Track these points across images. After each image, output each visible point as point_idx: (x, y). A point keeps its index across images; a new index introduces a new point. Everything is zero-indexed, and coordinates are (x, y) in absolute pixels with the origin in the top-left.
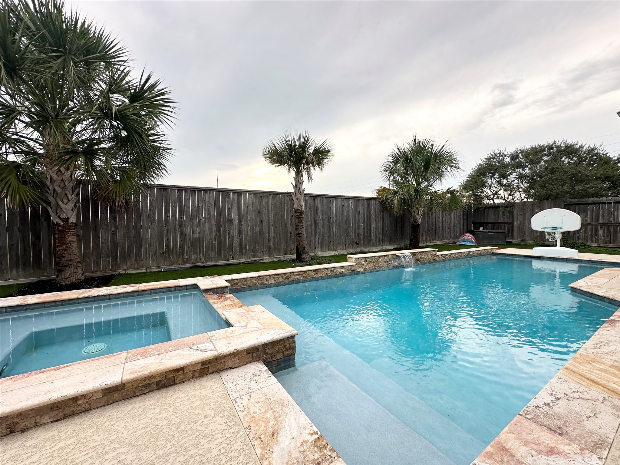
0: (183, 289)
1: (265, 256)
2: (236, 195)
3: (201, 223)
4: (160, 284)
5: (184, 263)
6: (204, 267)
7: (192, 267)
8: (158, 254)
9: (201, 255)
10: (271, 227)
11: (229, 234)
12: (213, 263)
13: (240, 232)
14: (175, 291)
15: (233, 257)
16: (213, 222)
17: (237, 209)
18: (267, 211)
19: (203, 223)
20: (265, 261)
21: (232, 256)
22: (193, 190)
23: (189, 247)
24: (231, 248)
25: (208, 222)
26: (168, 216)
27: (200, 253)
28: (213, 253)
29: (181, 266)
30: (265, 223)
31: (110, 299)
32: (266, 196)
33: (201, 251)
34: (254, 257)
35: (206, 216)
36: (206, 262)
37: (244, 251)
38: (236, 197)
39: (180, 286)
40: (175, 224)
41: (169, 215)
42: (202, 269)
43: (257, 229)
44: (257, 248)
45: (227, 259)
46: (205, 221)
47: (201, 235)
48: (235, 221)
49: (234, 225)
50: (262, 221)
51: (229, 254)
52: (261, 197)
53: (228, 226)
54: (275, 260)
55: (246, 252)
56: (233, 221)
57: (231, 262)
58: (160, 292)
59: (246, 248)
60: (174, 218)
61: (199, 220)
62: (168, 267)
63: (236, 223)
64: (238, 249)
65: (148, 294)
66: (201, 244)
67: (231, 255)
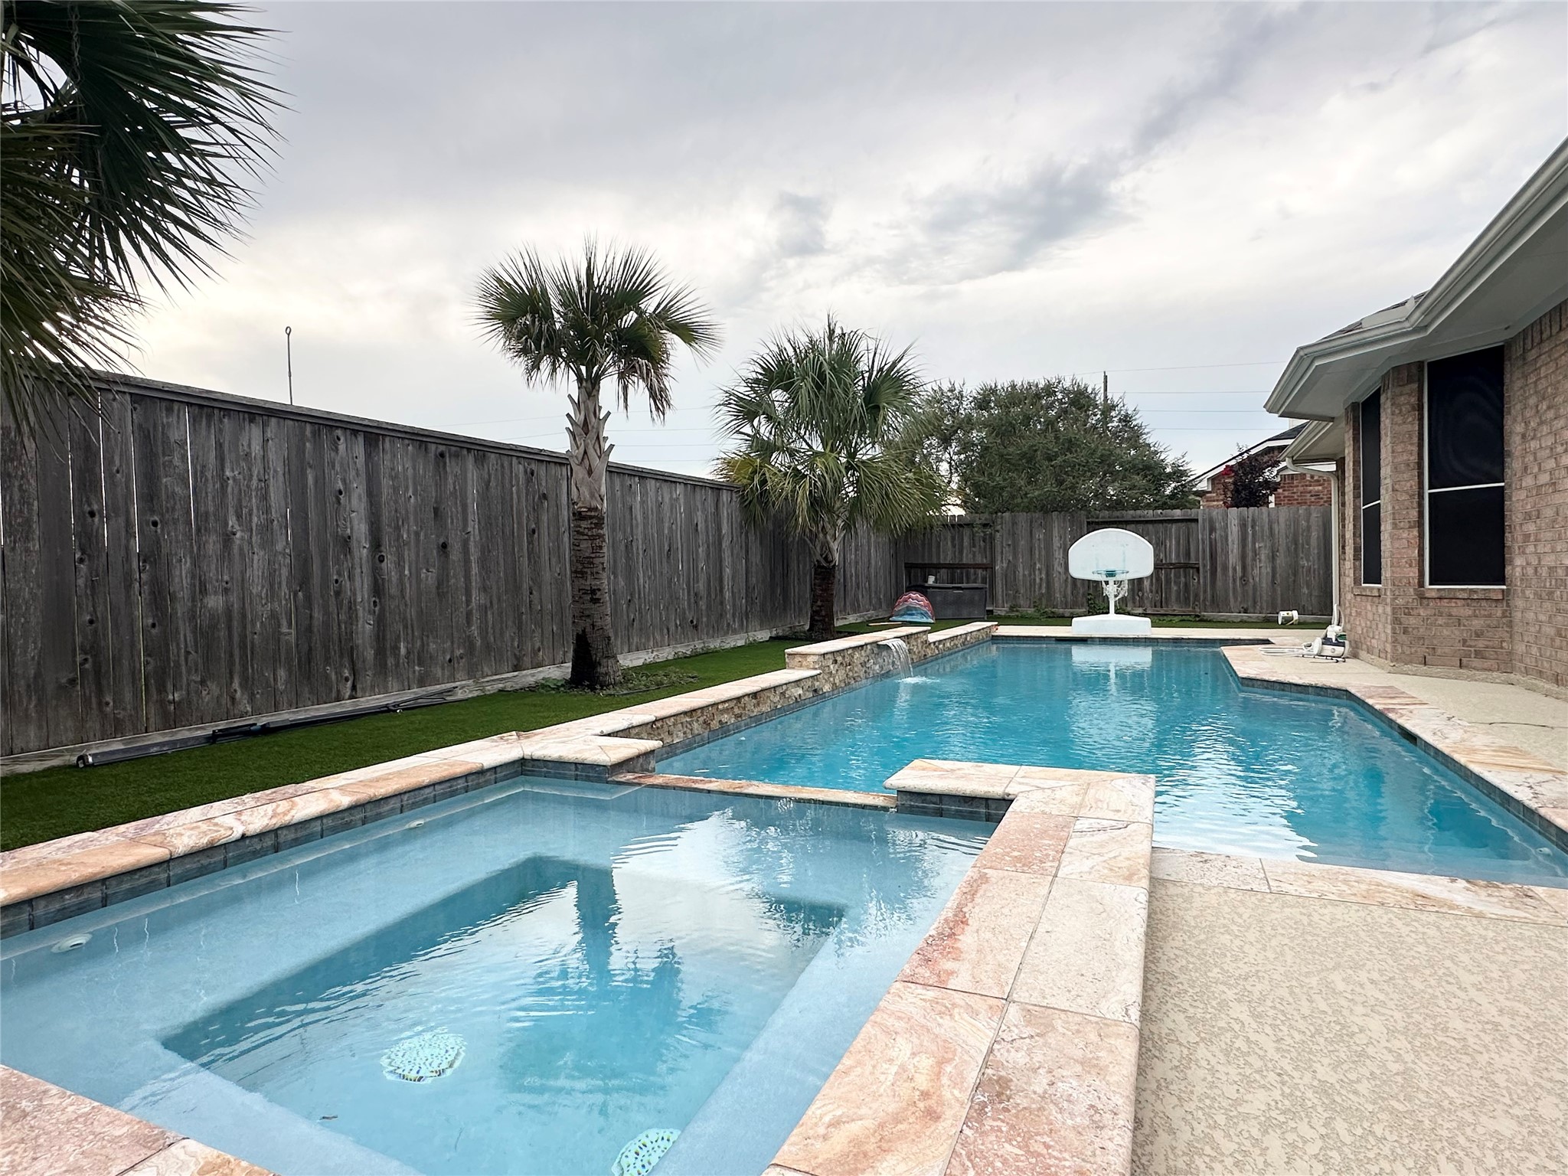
0: (487, 783)
1: (458, 676)
2: (361, 439)
3: (236, 550)
5: (169, 722)
6: (266, 730)
7: (213, 738)
8: (50, 688)
9: (236, 685)
10: (475, 569)
11: (338, 593)
12: (286, 716)
13: (378, 589)
14: (466, 790)
15: (354, 688)
16: (279, 547)
17: (364, 499)
18: (460, 509)
19: (241, 549)
20: (460, 695)
21: (349, 684)
22: (201, 406)
23: (188, 653)
24: (350, 653)
25: (262, 546)
26: (92, 514)
27: (231, 678)
28: (282, 673)
29: (157, 738)
30: (455, 555)
31: (276, 849)
32: (457, 455)
33: (237, 667)
34: (422, 683)
35: (255, 519)
36: (257, 711)
37: (391, 661)
38: (359, 449)
39: (481, 772)
40: (127, 548)
41: (95, 507)
42: (259, 740)
43: (429, 578)
44: (432, 646)
45: (334, 695)
46: (250, 543)
47: (234, 598)
48: (359, 542)
49: (357, 560)
50: (444, 546)
51: (339, 674)
52: (442, 455)
53: (337, 562)
54: (491, 689)
55: (397, 665)
56: (354, 544)
57: (347, 706)
58: (425, 801)
59: (396, 648)
60: (121, 521)
61: (227, 538)
63: (362, 551)
64: (370, 654)
65: (392, 811)
66: (236, 639)
67: (347, 679)
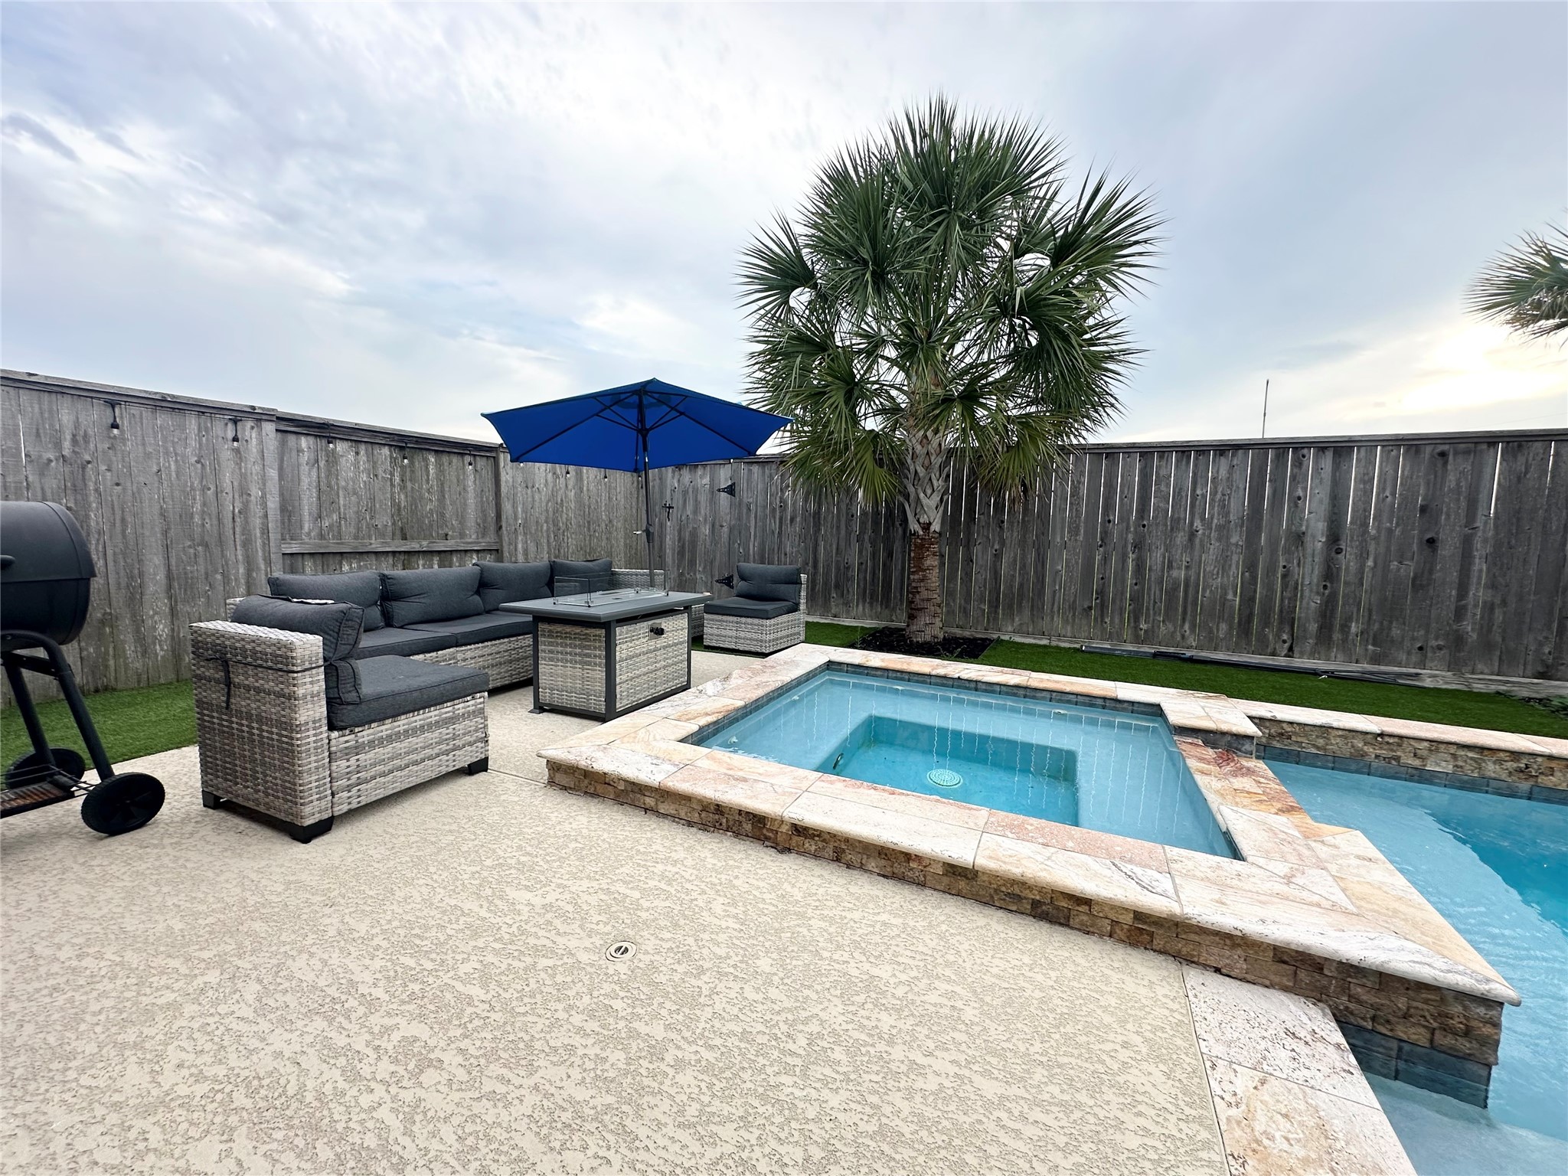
0: (1124, 710)
1: (1428, 664)
2: (1329, 454)
3: (1197, 541)
4: (1072, 683)
5: (1137, 640)
6: (1191, 660)
7: (1155, 655)
8: (1079, 609)
9: (1187, 627)
10: (1479, 566)
11: (1284, 576)
12: (1220, 656)
13: (1330, 574)
14: (1104, 707)
15: (1291, 649)
16: (1233, 540)
17: (1326, 500)
18: (1463, 504)
19: (1201, 541)
20: (1428, 683)
21: (1286, 645)
22: (1183, 452)
23: (1155, 602)
24: (1288, 619)
25: (1219, 539)
26: (1109, 521)
27: (1184, 620)
28: (1224, 626)
29: (1130, 647)
30: (1449, 548)
31: (976, 690)
32: (1467, 452)
33: (1188, 617)
34: (1375, 660)
35: (1215, 521)
36: (1200, 647)
37: (1337, 636)
38: (1327, 461)
39: (1116, 700)
40: (1126, 539)
41: (1111, 518)
42: (1186, 666)
43: (1409, 569)
44: (1396, 632)
45: (1269, 650)
46: (1209, 537)
47: (1192, 572)
48: (1314, 537)
49: (1309, 551)
50: (1431, 542)
51: (1278, 636)
52: (1443, 454)
53: (1287, 551)
55: (1345, 640)
56: (1308, 539)
57: (1281, 661)
58: (1069, 702)
59: (1345, 628)
60: (1124, 524)
61: (1192, 534)
62: (1097, 644)
63: (1317, 541)
64: (1313, 627)
65: (1044, 698)
66: (1190, 599)
67: (1284, 642)
